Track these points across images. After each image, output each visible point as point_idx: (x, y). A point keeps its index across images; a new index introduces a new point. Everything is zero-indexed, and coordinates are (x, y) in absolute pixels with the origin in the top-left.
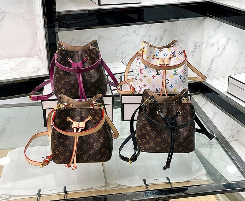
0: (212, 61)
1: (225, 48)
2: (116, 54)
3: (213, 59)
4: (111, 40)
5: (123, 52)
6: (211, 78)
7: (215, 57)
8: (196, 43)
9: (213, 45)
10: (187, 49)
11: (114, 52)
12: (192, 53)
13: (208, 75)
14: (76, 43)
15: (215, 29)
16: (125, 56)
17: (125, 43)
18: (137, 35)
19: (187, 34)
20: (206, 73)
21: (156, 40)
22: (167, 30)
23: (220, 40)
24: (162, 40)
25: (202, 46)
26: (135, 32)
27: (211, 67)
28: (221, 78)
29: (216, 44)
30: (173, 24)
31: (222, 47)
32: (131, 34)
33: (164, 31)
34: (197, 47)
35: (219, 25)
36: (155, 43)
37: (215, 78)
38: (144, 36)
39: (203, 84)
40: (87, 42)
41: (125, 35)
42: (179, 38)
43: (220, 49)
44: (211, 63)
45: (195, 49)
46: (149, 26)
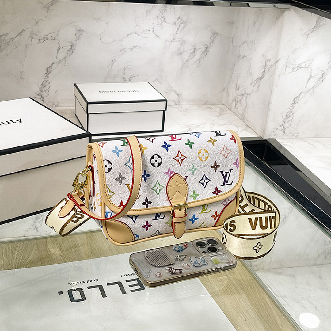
0: (295, 101)
1: (323, 77)
2: (110, 70)
3: (297, 97)
4: (102, 39)
5: (125, 68)
6: (290, 136)
7: (301, 92)
8: (265, 61)
9: (299, 68)
10: (250, 74)
11: (108, 67)
12: (259, 82)
13: (285, 129)
14: (30, 37)
15: (306, 35)
16: (129, 77)
17: (131, 50)
18: (157, 36)
19: (254, 42)
20: (281, 125)
21: (196, 52)
22: (218, 33)
23: (314, 58)
24: (208, 54)
25: (276, 66)
26: (153, 31)
27: (292, 112)
28: (311, 139)
29: (305, 65)
30: (231, 23)
31: (319, 75)
32: (144, 32)
33: (212, 35)
34: (267, 70)
35: (315, 27)
36: (193, 58)
37: (299, 137)
38: (171, 42)
39: (270, 144)
40: (51, 38)
41: (131, 34)
42: (239, 51)
43: (314, 78)
44: (292, 105)
45: (264, 74)
46: (182, 22)
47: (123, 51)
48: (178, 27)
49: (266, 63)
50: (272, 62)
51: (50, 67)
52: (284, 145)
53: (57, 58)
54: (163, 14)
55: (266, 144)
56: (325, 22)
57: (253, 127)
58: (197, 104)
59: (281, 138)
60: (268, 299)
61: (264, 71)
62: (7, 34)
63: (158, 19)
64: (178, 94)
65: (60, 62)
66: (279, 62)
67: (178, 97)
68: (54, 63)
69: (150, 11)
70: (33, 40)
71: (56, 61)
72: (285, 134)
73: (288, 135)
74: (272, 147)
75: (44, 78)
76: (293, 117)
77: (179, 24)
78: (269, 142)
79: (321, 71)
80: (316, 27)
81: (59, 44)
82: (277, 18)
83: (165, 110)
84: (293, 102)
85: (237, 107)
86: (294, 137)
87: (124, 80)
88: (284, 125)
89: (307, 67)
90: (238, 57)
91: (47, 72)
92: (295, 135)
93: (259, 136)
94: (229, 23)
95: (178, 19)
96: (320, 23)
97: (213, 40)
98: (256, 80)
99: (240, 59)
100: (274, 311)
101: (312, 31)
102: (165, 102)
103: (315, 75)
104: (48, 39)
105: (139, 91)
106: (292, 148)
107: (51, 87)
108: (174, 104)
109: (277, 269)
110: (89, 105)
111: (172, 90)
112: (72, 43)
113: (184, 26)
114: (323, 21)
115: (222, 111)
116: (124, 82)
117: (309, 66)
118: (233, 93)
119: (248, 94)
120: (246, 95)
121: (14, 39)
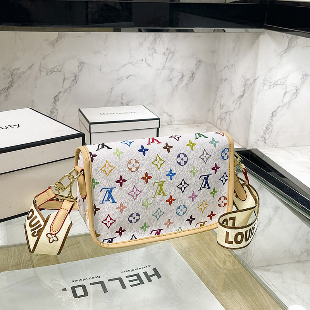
0: (273, 115)
1: (297, 93)
2: (110, 97)
3: (275, 111)
4: (101, 70)
5: (123, 94)
6: (271, 146)
7: (278, 106)
8: (245, 81)
9: (275, 85)
10: (232, 93)
11: (108, 93)
12: (240, 100)
13: (266, 140)
14: (39, 71)
15: (280, 55)
16: (126, 102)
17: (127, 78)
18: (149, 65)
19: (234, 66)
20: (262, 136)
21: (183, 78)
22: (202, 61)
23: (288, 76)
24: (194, 79)
25: (254, 84)
26: (146, 61)
27: (271, 124)
28: (290, 148)
29: (281, 82)
30: (213, 52)
31: (293, 90)
32: (138, 63)
33: (197, 63)
34: (247, 88)
35: (287, 48)
36: (181, 83)
37: (278, 146)
38: (162, 70)
39: (254, 153)
40: (57, 70)
41: (127, 64)
42: (221, 75)
43: (289, 93)
44: (271, 118)
45: (244, 92)
46: (170, 52)
47: (120, 79)
48: (167, 56)
49: (245, 82)
50: (251, 81)
51: (57, 96)
52: (265, 153)
53: (63, 88)
54: (153, 46)
55: (250, 154)
56: (296, 44)
57: (237, 139)
58: (187, 123)
59: (262, 148)
60: (261, 288)
61: (245, 90)
62: (19, 69)
63: (150, 50)
64: (169, 116)
65: (66, 91)
66: (257, 80)
67: (169, 118)
68: (60, 92)
69: (142, 44)
70: (41, 73)
71: (62, 90)
72: (266, 144)
73: (268, 146)
74: (255, 156)
75: (53, 106)
76: (272, 129)
77: (167, 54)
78: (252, 152)
79: (295, 87)
80: (289, 48)
81: (64, 76)
82: (253, 42)
83: (158, 127)
84: (272, 116)
85: (222, 124)
86: (274, 147)
87: (122, 104)
88: (264, 137)
89: (282, 84)
90: (221, 80)
91: (54, 100)
92: (275, 145)
93: (242, 147)
94: (211, 51)
95: (167, 50)
96: (291, 45)
97: (198, 67)
98: (237, 98)
99: (222, 81)
100: (267, 300)
101: (285, 52)
102: (158, 120)
103: (290, 91)
104: (55, 71)
105: (135, 113)
106: (273, 156)
107: (58, 113)
108: (167, 124)
109: (265, 266)
110: (91, 125)
111: (164, 112)
112: (76, 74)
113: (173, 56)
114: (294, 43)
115: (209, 128)
116: (122, 106)
117: (284, 82)
118: (218, 112)
119: (231, 112)
120: (229, 113)
121: (25, 72)
